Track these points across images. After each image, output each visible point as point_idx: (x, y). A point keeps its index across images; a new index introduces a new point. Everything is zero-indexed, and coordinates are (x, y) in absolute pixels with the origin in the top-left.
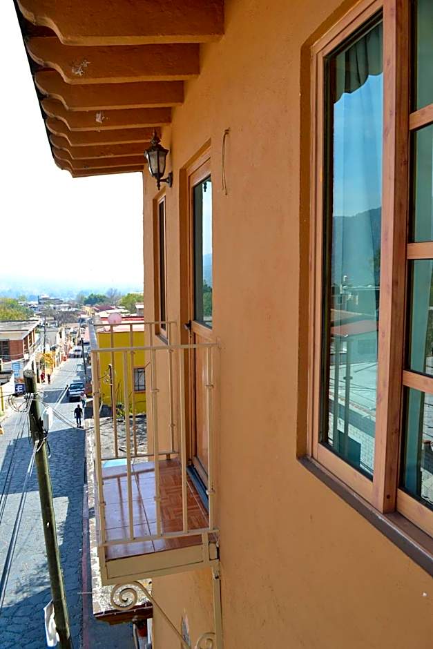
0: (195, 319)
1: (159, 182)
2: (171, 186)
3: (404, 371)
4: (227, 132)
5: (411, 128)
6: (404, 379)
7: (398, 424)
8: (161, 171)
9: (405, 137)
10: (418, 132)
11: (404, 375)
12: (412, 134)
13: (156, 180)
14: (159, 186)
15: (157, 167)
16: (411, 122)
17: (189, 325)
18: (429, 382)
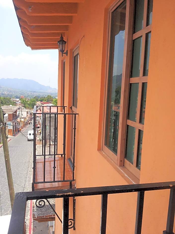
0: (73, 106)
1: (62, 54)
2: (67, 56)
3: (128, 120)
4: (84, 36)
5: (133, 39)
6: (127, 122)
7: (125, 137)
8: (64, 50)
9: (131, 42)
10: (136, 40)
11: (127, 121)
12: (134, 41)
13: (62, 53)
14: (62, 55)
15: (62, 48)
16: (133, 37)
17: (71, 108)
18: (133, 123)
